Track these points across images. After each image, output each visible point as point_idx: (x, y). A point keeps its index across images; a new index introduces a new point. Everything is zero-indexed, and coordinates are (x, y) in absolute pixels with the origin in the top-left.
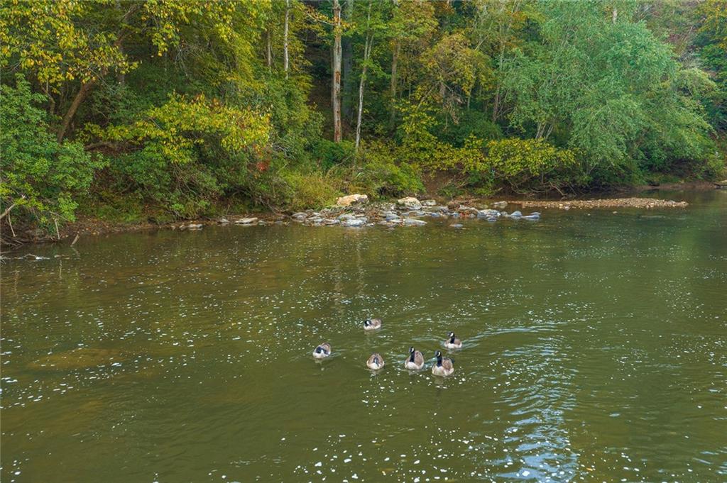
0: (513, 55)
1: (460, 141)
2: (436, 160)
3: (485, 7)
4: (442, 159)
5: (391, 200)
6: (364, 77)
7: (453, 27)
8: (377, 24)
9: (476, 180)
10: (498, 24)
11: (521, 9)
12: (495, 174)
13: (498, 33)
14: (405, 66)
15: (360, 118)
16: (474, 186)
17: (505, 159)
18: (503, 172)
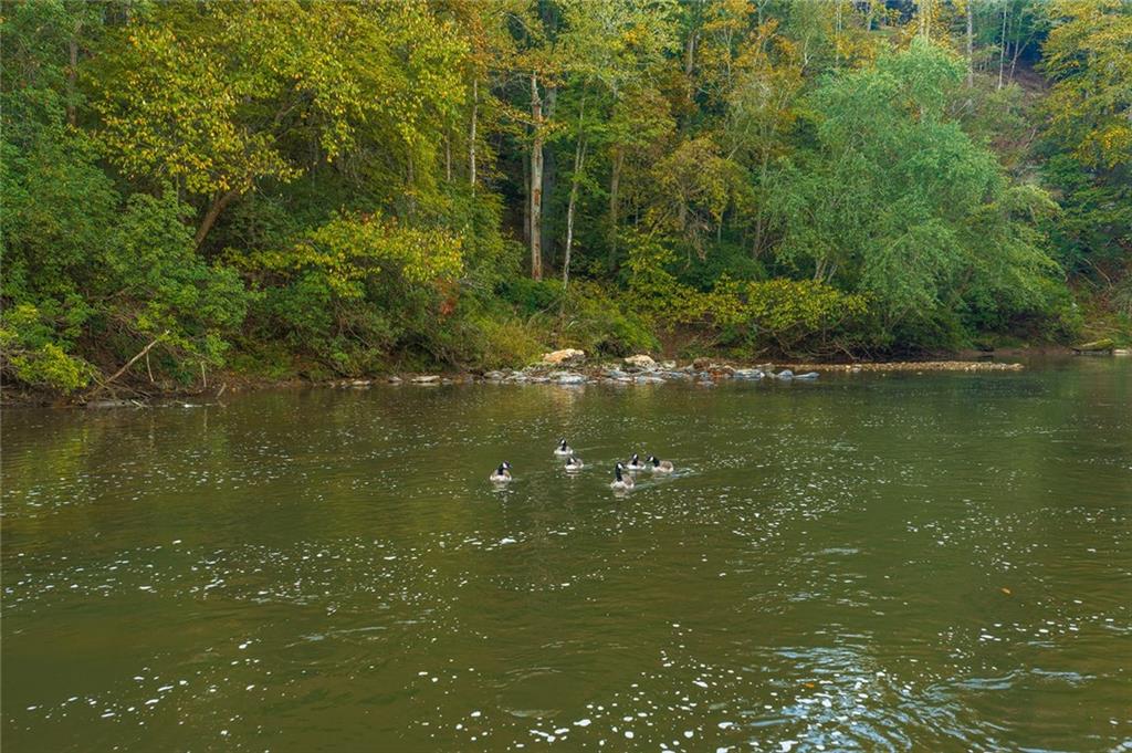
0: (779, 167)
1: (709, 284)
2: (675, 308)
3: (740, 102)
4: (683, 308)
5: (615, 360)
6: (574, 196)
7: (696, 130)
8: (593, 125)
9: (732, 337)
10: (757, 125)
11: (790, 105)
12: (759, 330)
13: (758, 138)
14: (631, 182)
15: (568, 252)
16: (728, 346)
17: (770, 306)
18: (768, 327)
